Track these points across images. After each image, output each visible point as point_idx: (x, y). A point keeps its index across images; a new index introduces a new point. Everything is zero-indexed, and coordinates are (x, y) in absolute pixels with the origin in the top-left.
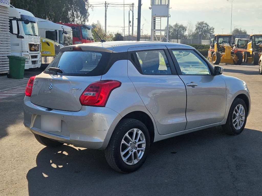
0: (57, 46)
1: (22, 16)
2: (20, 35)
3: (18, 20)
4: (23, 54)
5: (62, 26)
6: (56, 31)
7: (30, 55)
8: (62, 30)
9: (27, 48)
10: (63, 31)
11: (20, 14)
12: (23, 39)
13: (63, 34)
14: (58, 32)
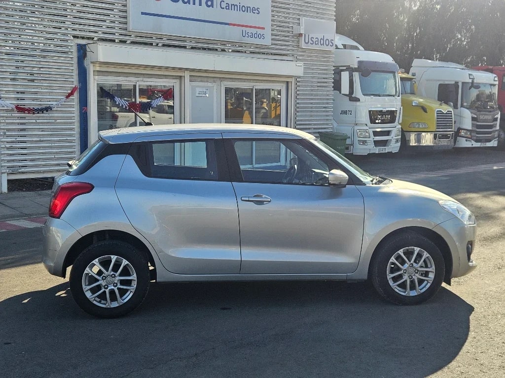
0: (443, 113)
1: (360, 62)
2: (353, 96)
3: (351, 70)
4: (356, 128)
5: (470, 73)
6: (457, 83)
7: (371, 131)
8: (470, 81)
9: (365, 118)
10: (473, 83)
11: (359, 59)
12: (358, 103)
13: (470, 89)
14: (460, 85)
